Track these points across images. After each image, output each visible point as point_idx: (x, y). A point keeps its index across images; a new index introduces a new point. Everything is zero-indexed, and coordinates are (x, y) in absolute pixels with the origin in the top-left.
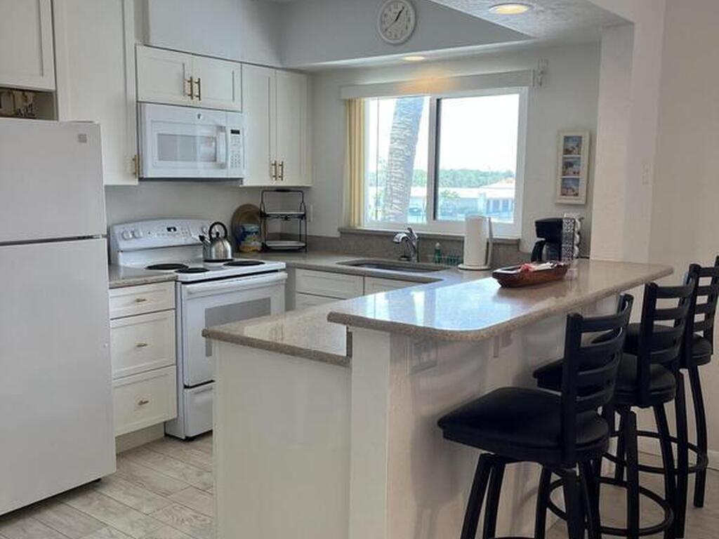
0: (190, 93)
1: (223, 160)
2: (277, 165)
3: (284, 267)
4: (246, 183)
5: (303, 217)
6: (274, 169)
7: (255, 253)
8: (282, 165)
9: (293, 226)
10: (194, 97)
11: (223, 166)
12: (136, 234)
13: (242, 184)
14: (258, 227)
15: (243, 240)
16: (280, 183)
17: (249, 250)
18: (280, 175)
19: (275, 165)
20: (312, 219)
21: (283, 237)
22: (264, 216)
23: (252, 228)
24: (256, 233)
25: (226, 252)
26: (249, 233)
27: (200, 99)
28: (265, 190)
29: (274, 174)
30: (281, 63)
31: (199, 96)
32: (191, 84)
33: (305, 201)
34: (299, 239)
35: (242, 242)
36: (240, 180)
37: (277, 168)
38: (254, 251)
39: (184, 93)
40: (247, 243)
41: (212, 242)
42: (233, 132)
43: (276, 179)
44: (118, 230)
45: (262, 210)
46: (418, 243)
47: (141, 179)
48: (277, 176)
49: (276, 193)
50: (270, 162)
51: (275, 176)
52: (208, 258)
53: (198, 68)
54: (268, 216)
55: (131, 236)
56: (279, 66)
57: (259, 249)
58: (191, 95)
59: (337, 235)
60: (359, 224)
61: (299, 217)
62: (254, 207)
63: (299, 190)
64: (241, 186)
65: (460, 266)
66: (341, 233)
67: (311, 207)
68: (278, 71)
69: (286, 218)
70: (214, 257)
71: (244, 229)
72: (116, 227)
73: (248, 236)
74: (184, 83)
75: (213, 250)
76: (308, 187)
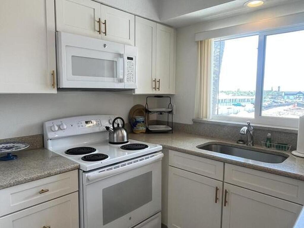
0: (98, 30)
1: (121, 77)
2: (156, 81)
3: (162, 149)
4: (137, 92)
5: (170, 112)
6: (154, 84)
7: (142, 134)
8: (159, 81)
9: (164, 118)
10: (101, 33)
11: (121, 81)
12: (61, 127)
13: (134, 93)
14: (144, 118)
15: (136, 126)
16: (157, 92)
17: (138, 133)
18: (158, 87)
19: (155, 81)
20: (175, 114)
21: (158, 123)
22: (148, 111)
23: (140, 119)
24: (143, 122)
25: (123, 137)
26: (139, 122)
27: (106, 35)
28: (148, 96)
29: (154, 87)
30: (160, 19)
31: (105, 33)
32: (100, 24)
33: (171, 103)
34: (167, 124)
35: (135, 128)
36: (133, 90)
37: (156, 83)
38: (142, 133)
39: (95, 30)
40: (138, 128)
41: (114, 131)
42: (129, 58)
43: (155, 90)
44: (47, 125)
45: (147, 108)
46: (253, 133)
47: (59, 89)
48: (156, 88)
49: (155, 98)
50: (152, 79)
51: (155, 88)
52: (112, 141)
53: (104, 13)
54: (150, 112)
55: (57, 128)
56: (158, 21)
57: (144, 132)
58: (99, 32)
59: (191, 123)
60: (206, 118)
61: (168, 113)
62: (142, 106)
63: (168, 96)
64: (133, 94)
65: (294, 152)
66: (194, 122)
67: (175, 106)
68: (157, 24)
69: (161, 113)
70: (115, 141)
71: (135, 119)
72: (46, 123)
73: (138, 124)
74: (94, 23)
75: (115, 135)
76: (174, 95)
